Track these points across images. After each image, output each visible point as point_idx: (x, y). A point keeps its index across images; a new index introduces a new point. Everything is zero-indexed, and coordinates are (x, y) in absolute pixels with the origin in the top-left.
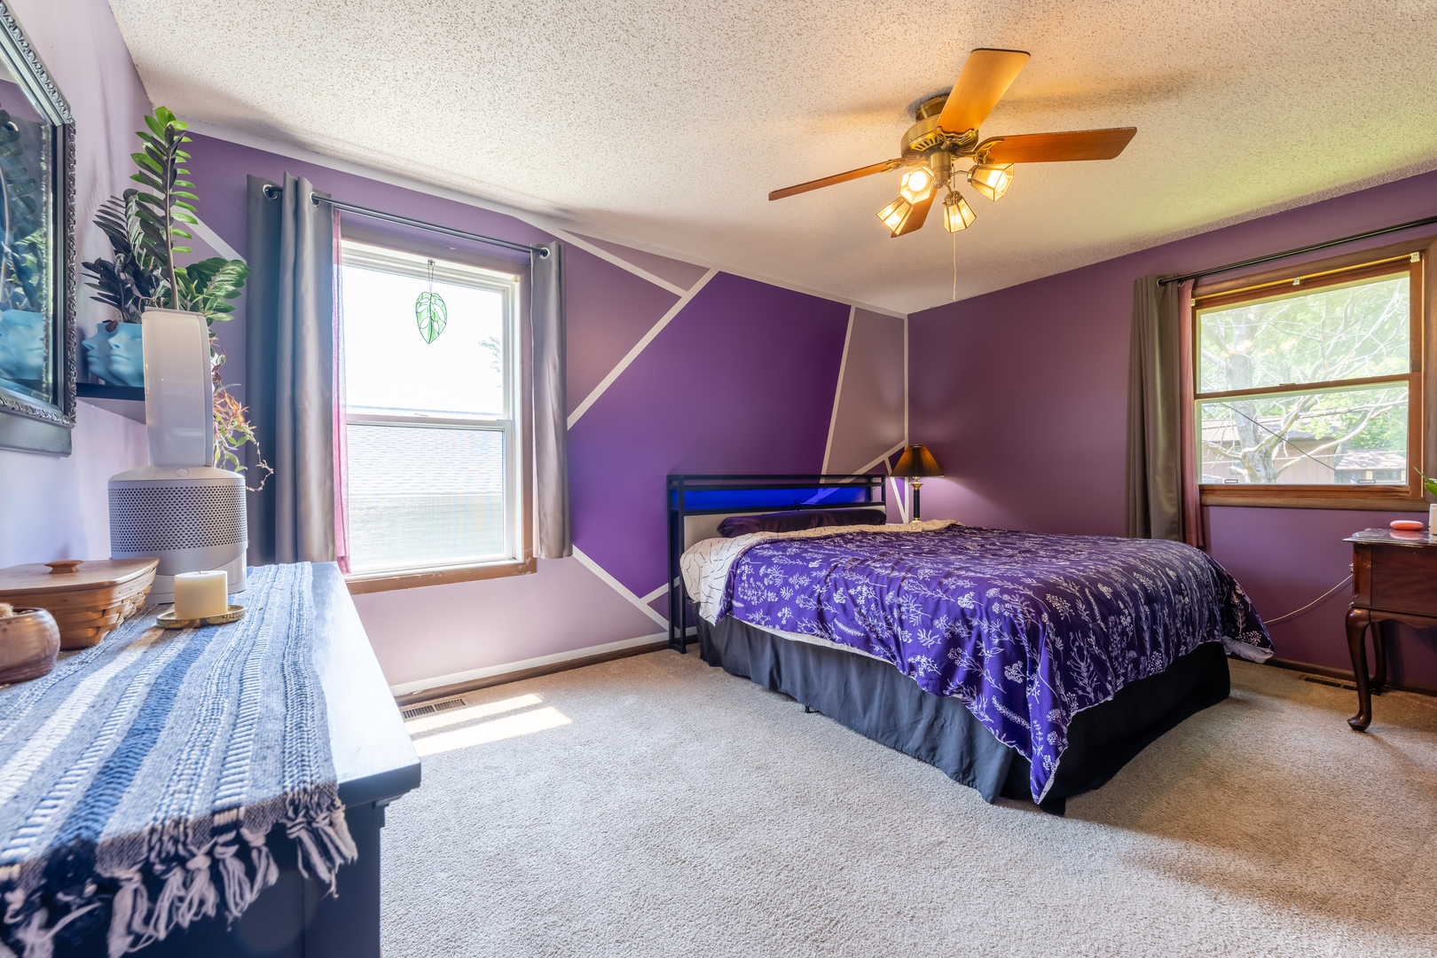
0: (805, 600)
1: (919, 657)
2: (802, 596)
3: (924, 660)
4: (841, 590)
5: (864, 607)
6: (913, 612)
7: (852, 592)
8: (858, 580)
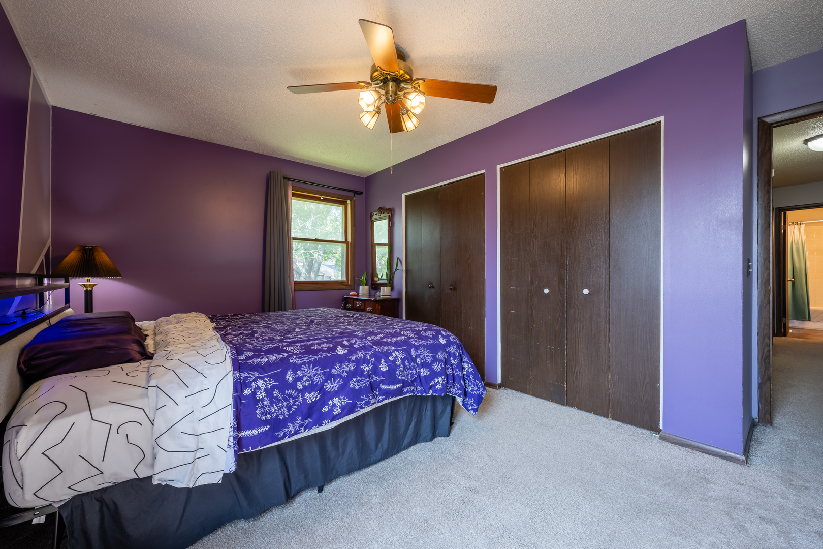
0: (358, 381)
1: (436, 379)
2: (354, 379)
3: (440, 379)
4: (383, 360)
5: (401, 365)
6: (427, 356)
7: (391, 358)
8: (388, 350)
